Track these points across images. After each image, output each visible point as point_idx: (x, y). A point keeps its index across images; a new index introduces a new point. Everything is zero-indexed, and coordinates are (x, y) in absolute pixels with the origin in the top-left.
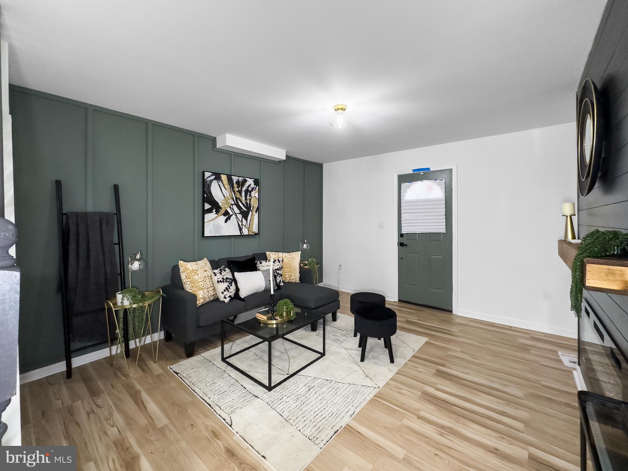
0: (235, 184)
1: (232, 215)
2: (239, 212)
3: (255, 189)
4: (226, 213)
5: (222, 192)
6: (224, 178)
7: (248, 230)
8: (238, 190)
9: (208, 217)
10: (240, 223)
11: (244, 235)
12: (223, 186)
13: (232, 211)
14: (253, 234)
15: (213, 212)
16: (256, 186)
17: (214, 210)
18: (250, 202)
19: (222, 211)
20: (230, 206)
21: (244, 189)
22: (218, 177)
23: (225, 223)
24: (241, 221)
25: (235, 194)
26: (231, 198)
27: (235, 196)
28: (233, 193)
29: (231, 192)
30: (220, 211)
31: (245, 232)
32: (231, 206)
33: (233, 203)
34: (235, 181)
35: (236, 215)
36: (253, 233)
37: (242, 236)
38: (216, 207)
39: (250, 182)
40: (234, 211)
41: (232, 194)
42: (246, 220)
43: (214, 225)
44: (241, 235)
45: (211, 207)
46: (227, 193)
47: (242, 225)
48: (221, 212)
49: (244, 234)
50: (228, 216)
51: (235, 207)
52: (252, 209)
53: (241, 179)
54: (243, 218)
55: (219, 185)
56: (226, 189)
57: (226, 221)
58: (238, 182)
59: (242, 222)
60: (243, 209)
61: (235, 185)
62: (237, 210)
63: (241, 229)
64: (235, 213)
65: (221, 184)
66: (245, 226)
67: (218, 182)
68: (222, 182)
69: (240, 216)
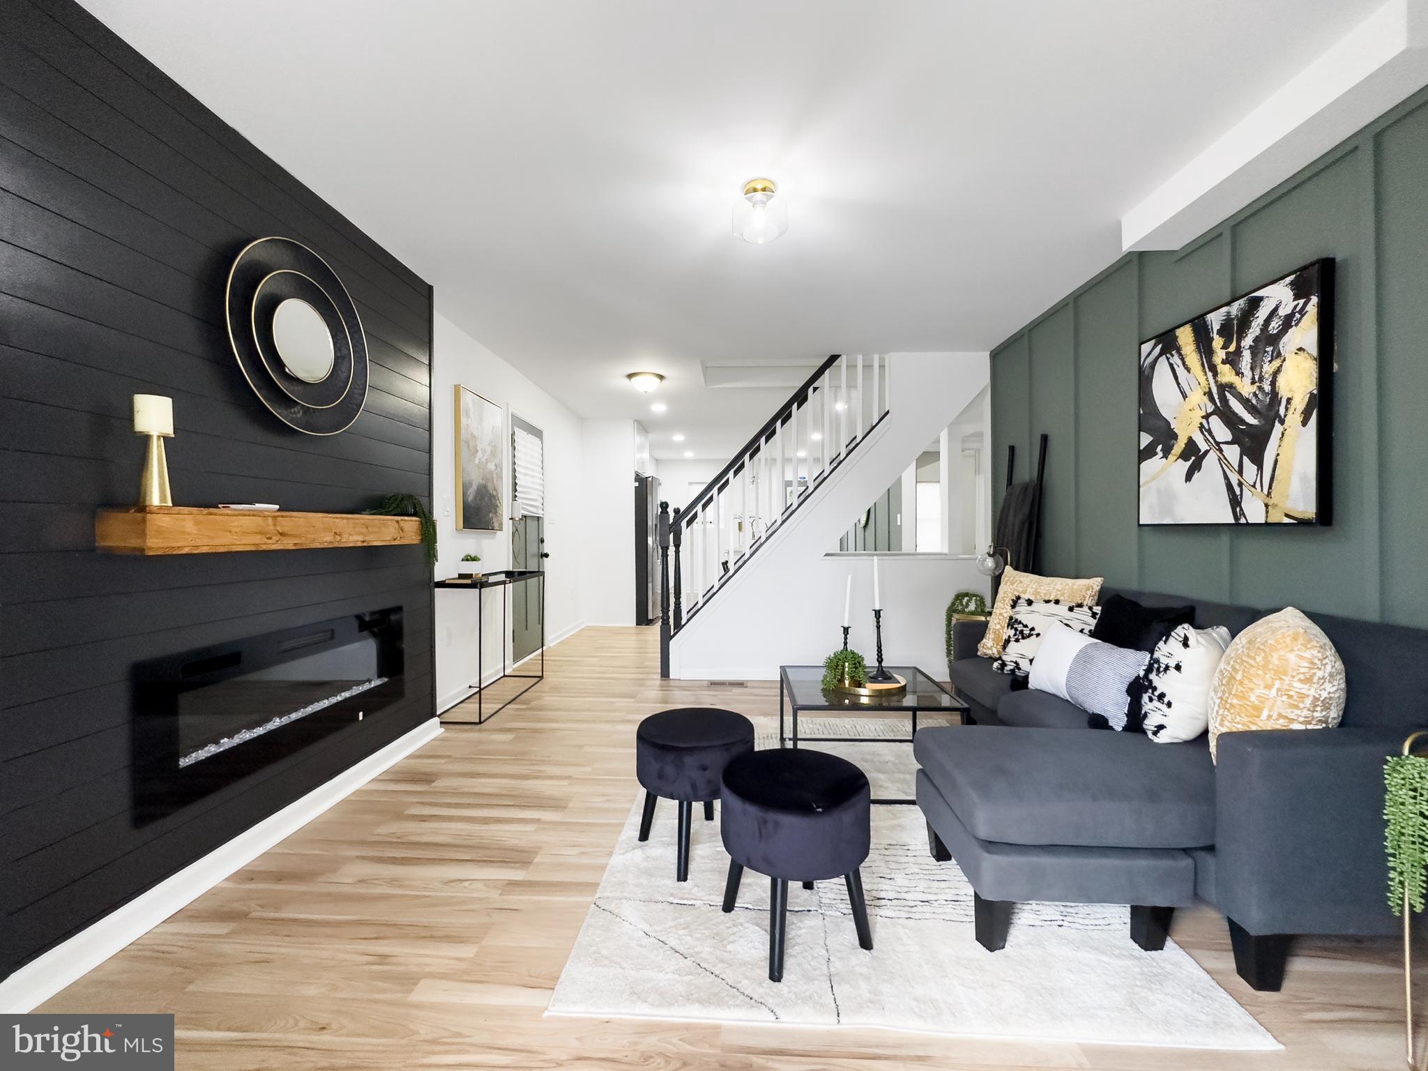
0: (1216, 336)
1: (1207, 452)
2: (1229, 437)
3: (1298, 316)
4: (1191, 451)
5: (1178, 384)
6: (1185, 336)
7: (1267, 506)
8: (1227, 353)
9: (1148, 467)
10: (1234, 478)
11: (1248, 524)
12: (1180, 362)
13: (1207, 440)
14: (1287, 520)
15: (1156, 454)
16: (1302, 302)
17: (1160, 447)
18: (1273, 383)
19: (1179, 446)
20: (1201, 424)
21: (1248, 341)
22: (1168, 342)
23: (1186, 482)
24: (1237, 469)
25: (1215, 374)
26: (1205, 394)
27: (1216, 382)
28: (1210, 374)
29: (1205, 372)
30: (1173, 445)
31: (1254, 512)
32: (1204, 422)
33: (1210, 408)
34: (1216, 327)
35: (1221, 451)
36: (1287, 516)
37: (1240, 528)
38: (1165, 436)
39: (1279, 296)
40: (1213, 438)
41: (1207, 380)
42: (1258, 461)
43: (1158, 491)
44: (1237, 525)
45: (1151, 439)
46: (1197, 379)
47: (1240, 484)
48: (1175, 448)
49: (1250, 522)
50: (1193, 458)
51: (1216, 424)
52: (1282, 411)
53: (1235, 309)
54: (1245, 458)
55: (1171, 366)
56: (1188, 370)
57: (1189, 477)
58: (1226, 330)
59: (1240, 472)
60: (1243, 421)
61: (1218, 342)
62: (1222, 432)
63: (1235, 502)
64: (1218, 444)
65: (1176, 360)
66: (1254, 486)
67: (1168, 359)
68: (1179, 350)
69: (1232, 453)
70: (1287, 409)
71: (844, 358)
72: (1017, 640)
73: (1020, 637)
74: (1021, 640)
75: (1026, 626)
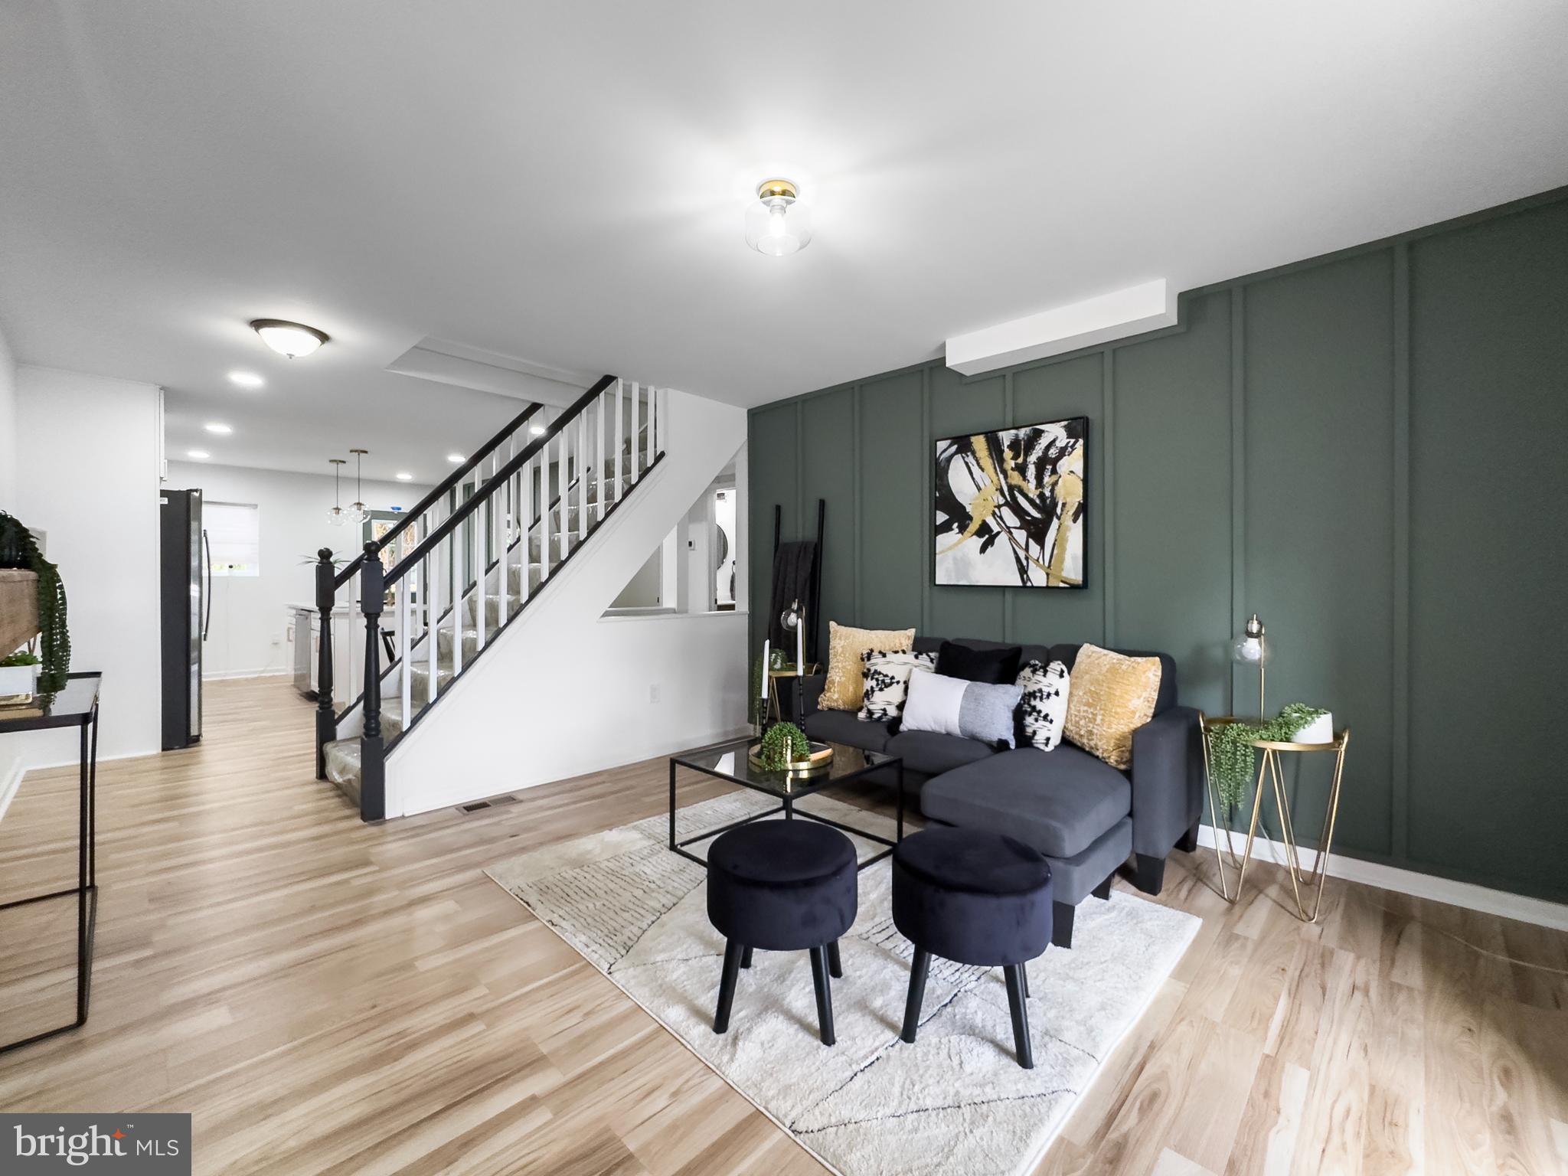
0: (1006, 450)
1: (998, 533)
2: (1018, 524)
3: (1070, 449)
4: (984, 530)
5: (973, 479)
6: (979, 443)
7: (1048, 574)
8: (1016, 464)
9: (943, 540)
10: (1022, 554)
11: (1032, 587)
12: (975, 463)
13: (998, 524)
14: (1062, 585)
15: (952, 530)
16: (1072, 441)
17: (956, 525)
18: (1052, 491)
19: (974, 526)
20: (994, 511)
21: (1033, 458)
22: (963, 445)
23: (981, 553)
24: (1024, 547)
25: (1006, 477)
26: (997, 490)
27: (1007, 483)
28: (1001, 476)
29: (997, 474)
30: (969, 524)
31: (1038, 578)
32: (997, 510)
33: (1002, 501)
34: (1006, 443)
35: (1011, 533)
36: (1062, 581)
37: (1026, 589)
38: (960, 517)
39: (1055, 433)
40: (1004, 522)
41: (999, 479)
42: (1041, 543)
43: (955, 559)
44: (1024, 587)
45: (947, 517)
46: (988, 477)
47: (1027, 558)
48: (970, 526)
49: (1035, 585)
50: (987, 536)
51: (1006, 512)
52: (1059, 511)
53: (1023, 433)
54: (1031, 540)
55: (967, 464)
56: (983, 470)
57: (983, 549)
58: (1014, 445)
59: (1027, 549)
60: (1029, 515)
61: (1008, 454)
62: (1012, 520)
63: (1023, 571)
64: (1008, 528)
65: (970, 459)
66: (1038, 560)
67: (963, 458)
68: (974, 453)
69: (1021, 536)
70: (1062, 510)
71: (620, 381)
72: (881, 690)
73: (883, 686)
74: (885, 689)
75: (886, 676)
